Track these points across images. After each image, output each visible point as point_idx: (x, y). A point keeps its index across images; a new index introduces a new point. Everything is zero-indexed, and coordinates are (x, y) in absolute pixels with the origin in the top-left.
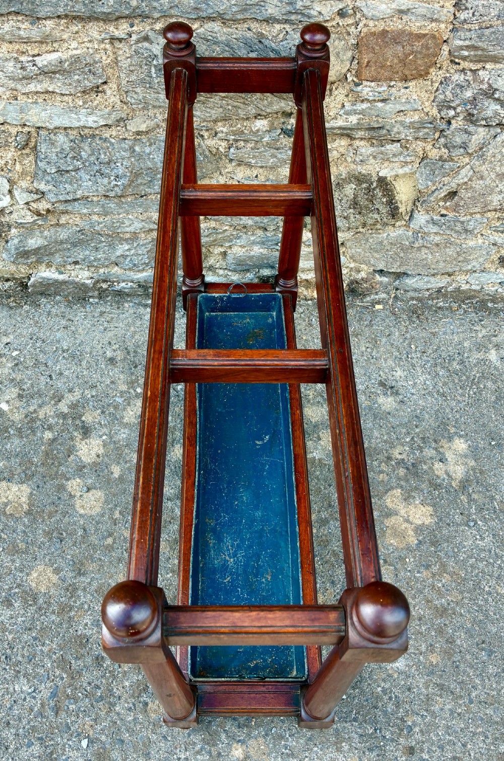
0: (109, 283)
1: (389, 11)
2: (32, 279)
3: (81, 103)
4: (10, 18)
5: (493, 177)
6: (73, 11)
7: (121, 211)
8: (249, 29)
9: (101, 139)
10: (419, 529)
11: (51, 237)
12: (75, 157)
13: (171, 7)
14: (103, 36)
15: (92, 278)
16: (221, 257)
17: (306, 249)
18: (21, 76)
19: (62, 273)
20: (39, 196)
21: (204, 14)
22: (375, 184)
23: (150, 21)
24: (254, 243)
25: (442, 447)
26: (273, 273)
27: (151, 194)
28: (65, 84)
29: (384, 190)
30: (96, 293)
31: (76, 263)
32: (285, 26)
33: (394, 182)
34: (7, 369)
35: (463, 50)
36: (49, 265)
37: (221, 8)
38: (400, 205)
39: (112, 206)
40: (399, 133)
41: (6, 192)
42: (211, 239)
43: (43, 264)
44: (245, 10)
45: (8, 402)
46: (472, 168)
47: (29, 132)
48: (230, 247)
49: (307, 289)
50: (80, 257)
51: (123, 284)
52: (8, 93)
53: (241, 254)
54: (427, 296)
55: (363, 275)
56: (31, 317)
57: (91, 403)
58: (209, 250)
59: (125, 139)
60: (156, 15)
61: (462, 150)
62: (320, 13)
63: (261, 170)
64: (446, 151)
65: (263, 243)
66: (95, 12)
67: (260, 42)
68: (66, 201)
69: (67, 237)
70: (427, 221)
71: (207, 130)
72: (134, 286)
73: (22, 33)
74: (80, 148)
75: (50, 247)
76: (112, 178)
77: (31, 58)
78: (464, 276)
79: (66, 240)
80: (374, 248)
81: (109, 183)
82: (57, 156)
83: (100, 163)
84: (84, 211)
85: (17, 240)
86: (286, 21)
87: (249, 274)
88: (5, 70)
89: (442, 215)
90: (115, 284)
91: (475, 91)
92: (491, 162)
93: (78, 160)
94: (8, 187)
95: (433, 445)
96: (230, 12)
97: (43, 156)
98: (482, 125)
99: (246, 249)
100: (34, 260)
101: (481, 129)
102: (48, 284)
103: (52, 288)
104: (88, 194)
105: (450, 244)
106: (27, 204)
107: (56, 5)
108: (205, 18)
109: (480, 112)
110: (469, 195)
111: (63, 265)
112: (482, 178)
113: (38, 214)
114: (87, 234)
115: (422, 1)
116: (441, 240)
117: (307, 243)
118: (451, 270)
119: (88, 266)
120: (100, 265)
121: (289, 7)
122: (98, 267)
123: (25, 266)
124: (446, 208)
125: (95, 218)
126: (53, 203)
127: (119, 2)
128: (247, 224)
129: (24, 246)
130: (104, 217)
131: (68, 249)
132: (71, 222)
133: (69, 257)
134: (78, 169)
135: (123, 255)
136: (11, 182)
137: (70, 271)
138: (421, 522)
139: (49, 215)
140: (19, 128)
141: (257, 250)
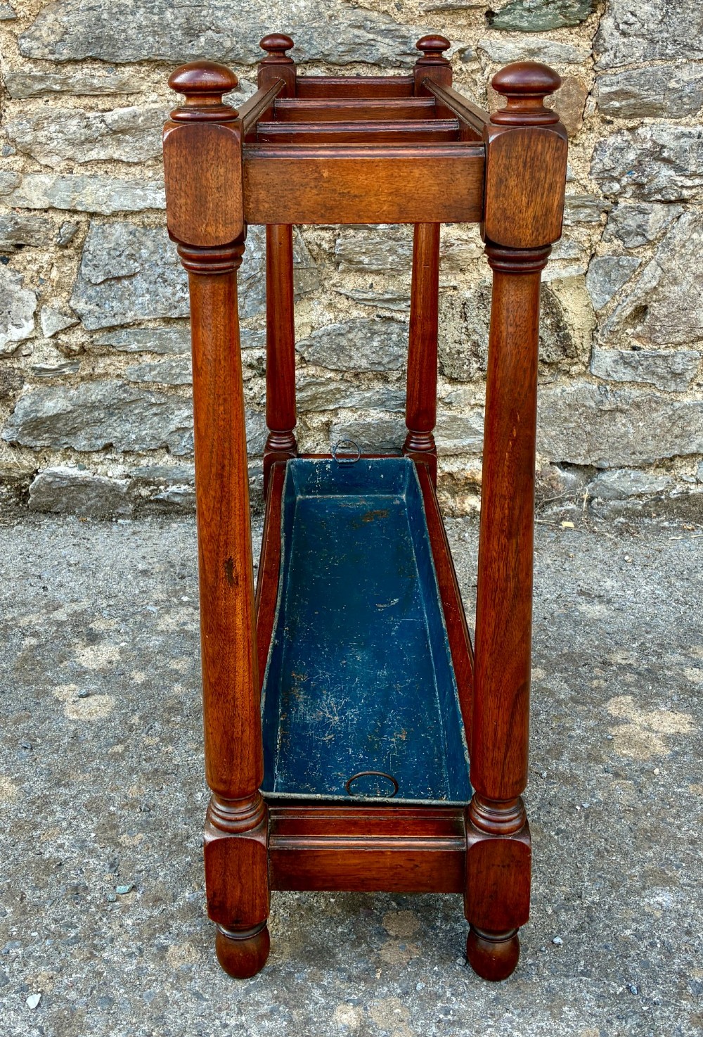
0: (152, 487)
1: (518, 51)
2: (37, 478)
3: (150, 174)
4: (85, 66)
5: (691, 279)
6: (158, 55)
10: (671, 739)
11: (78, 397)
12: (133, 255)
15: (128, 476)
16: (322, 436)
17: (446, 413)
18: (83, 138)
19: (85, 468)
20: (74, 320)
21: (306, 56)
24: (370, 404)
28: (134, 148)
29: (546, 305)
30: (131, 507)
31: (108, 448)
32: (400, 71)
33: (557, 293)
35: (612, 99)
36: (66, 457)
37: (326, 47)
38: (571, 333)
39: (174, 336)
41: (31, 314)
42: (309, 394)
43: (59, 455)
44: (351, 51)
46: (659, 265)
47: (78, 223)
48: (335, 412)
49: (453, 497)
50: (116, 434)
51: (173, 489)
52: (63, 164)
53: (353, 421)
54: (640, 508)
56: (25, 535)
57: (106, 612)
58: (305, 423)
60: (252, 60)
61: (640, 238)
63: (377, 278)
64: (620, 242)
65: (382, 404)
66: (182, 56)
68: (112, 329)
69: (102, 397)
70: (615, 361)
73: (95, 81)
74: (140, 243)
75: (75, 415)
76: (179, 287)
77: (100, 114)
78: (689, 469)
79: (100, 401)
80: (546, 417)
81: (174, 294)
82: (109, 254)
83: (165, 264)
84: (133, 346)
85: (30, 401)
86: (400, 64)
88: (65, 131)
89: (634, 348)
91: (639, 152)
92: (682, 256)
93: (135, 260)
94: (33, 306)
96: (335, 53)
97: (90, 257)
98: (657, 201)
99: (359, 413)
100: (46, 443)
101: (658, 207)
102: (59, 488)
103: (64, 499)
104: (142, 317)
105: (656, 402)
106: (54, 336)
107: (140, 48)
108: (307, 63)
109: (650, 181)
110: (664, 311)
111: (87, 453)
112: (675, 281)
113: (68, 353)
114: (132, 390)
115: (554, 39)
116: (641, 395)
117: (447, 401)
118: (667, 454)
119: (125, 452)
120: (144, 450)
121: (402, 48)
122: (139, 455)
123: (31, 457)
124: (638, 337)
125: (147, 358)
126: (92, 332)
127: (210, 42)
128: (360, 367)
129: (37, 411)
130: (159, 358)
131: (100, 421)
132: (111, 370)
133: (100, 437)
134: (134, 275)
135: (178, 429)
136: (40, 299)
137: (95, 464)
138: (672, 731)
139: (82, 358)
140: (67, 217)
141: (375, 416)
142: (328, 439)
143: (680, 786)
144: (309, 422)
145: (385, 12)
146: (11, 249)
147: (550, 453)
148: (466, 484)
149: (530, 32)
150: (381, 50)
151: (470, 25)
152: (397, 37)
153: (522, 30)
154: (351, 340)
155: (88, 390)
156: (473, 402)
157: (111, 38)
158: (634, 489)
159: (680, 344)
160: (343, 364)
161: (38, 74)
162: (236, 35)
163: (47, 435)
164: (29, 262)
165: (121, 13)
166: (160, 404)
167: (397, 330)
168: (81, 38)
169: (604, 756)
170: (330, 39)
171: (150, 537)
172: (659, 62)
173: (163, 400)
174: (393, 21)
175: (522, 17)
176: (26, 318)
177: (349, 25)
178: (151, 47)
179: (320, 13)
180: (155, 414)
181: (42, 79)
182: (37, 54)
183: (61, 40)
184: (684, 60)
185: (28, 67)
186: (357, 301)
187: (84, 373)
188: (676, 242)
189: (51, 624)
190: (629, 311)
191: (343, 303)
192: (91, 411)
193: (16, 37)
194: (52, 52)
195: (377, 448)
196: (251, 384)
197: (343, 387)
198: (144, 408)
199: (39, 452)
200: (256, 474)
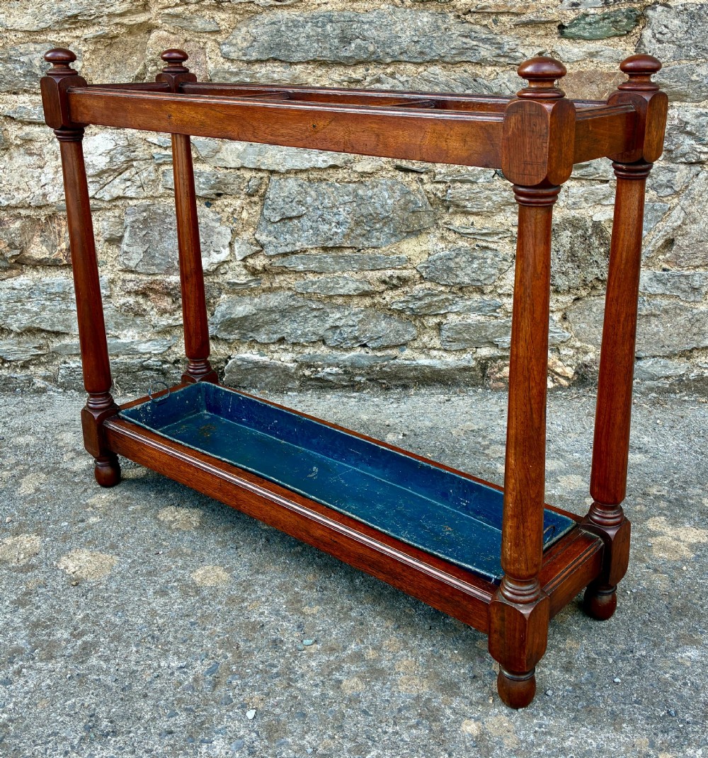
0: (312, 369)
1: (581, 54)
2: (230, 362)
4: (268, 64)
5: (706, 220)
6: (321, 57)
7: (337, 267)
8: (465, 71)
9: (327, 184)
10: (694, 546)
11: (260, 304)
12: (301, 201)
13: (401, 53)
14: (342, 78)
16: (435, 333)
19: (264, 355)
20: (259, 248)
21: (428, 58)
22: (590, 231)
23: (382, 66)
24: (471, 310)
26: (492, 352)
27: (368, 248)
29: (600, 238)
30: (297, 384)
31: (282, 340)
32: (496, 68)
33: (608, 229)
36: (251, 347)
37: (442, 51)
39: (329, 260)
40: (605, 171)
41: (227, 243)
42: (426, 302)
43: (246, 345)
44: (461, 54)
46: (682, 209)
47: (261, 178)
48: (445, 316)
50: (287, 331)
51: (328, 370)
53: (457, 322)
54: (667, 386)
55: (591, 356)
58: (423, 324)
59: (349, 182)
60: (389, 60)
61: (669, 190)
62: (524, 55)
63: (477, 218)
64: (655, 193)
65: (479, 309)
66: (338, 57)
67: (475, 80)
68: (285, 255)
69: (277, 304)
70: (651, 279)
71: (427, 173)
72: (340, 371)
73: (275, 75)
74: (306, 193)
75: (258, 316)
76: (333, 224)
79: (276, 307)
81: (330, 230)
82: (284, 201)
83: (324, 208)
84: (300, 267)
85: (225, 307)
86: (495, 64)
87: (464, 356)
89: (664, 270)
90: (319, 369)
92: (700, 203)
93: (303, 205)
94: (229, 238)
96: (449, 55)
97: (270, 203)
98: (682, 163)
99: (462, 316)
100: (237, 337)
101: (682, 167)
102: (246, 369)
103: (249, 377)
104: (306, 246)
105: (680, 309)
106: (244, 260)
107: (308, 51)
108: (428, 62)
109: (677, 148)
110: (686, 242)
111: (266, 345)
112: (694, 221)
113: (254, 272)
114: (299, 299)
115: (608, 45)
116: (669, 304)
118: (688, 347)
119: (294, 344)
120: (307, 342)
121: (498, 51)
122: (304, 346)
123: (226, 347)
124: (667, 262)
125: (310, 277)
126: (270, 257)
127: (359, 47)
128: (463, 283)
129: (231, 314)
130: (319, 276)
131: (276, 321)
132: (284, 284)
133: (276, 333)
134: (301, 216)
135: (332, 327)
136: (235, 233)
137: (273, 352)
138: (695, 541)
139: (264, 276)
140: (254, 174)
141: (474, 318)
142: (440, 335)
144: (425, 323)
145: (485, 26)
146: (214, 196)
149: (591, 40)
150: (482, 53)
151: (547, 35)
152: (494, 44)
153: (585, 39)
154: (457, 263)
155: (267, 299)
157: (287, 44)
158: (663, 372)
159: (698, 267)
160: (450, 281)
161: (235, 70)
162: (377, 42)
163: (237, 331)
164: (226, 206)
165: (295, 26)
166: (319, 309)
167: (491, 256)
168: (266, 45)
170: (445, 45)
171: (311, 405)
172: (684, 62)
173: (321, 306)
174: (491, 32)
175: (585, 29)
176: (223, 247)
177: (459, 35)
178: (316, 51)
179: (438, 26)
180: (315, 317)
181: (237, 74)
182: (233, 56)
183: (251, 46)
184: (703, 60)
185: (227, 65)
186: (462, 235)
187: (264, 286)
188: (696, 192)
190: (660, 243)
191: (452, 236)
192: (270, 314)
193: (219, 44)
194: (245, 55)
195: (475, 342)
196: (384, 295)
197: (450, 297)
198: (307, 312)
199: (232, 343)
200: (387, 360)
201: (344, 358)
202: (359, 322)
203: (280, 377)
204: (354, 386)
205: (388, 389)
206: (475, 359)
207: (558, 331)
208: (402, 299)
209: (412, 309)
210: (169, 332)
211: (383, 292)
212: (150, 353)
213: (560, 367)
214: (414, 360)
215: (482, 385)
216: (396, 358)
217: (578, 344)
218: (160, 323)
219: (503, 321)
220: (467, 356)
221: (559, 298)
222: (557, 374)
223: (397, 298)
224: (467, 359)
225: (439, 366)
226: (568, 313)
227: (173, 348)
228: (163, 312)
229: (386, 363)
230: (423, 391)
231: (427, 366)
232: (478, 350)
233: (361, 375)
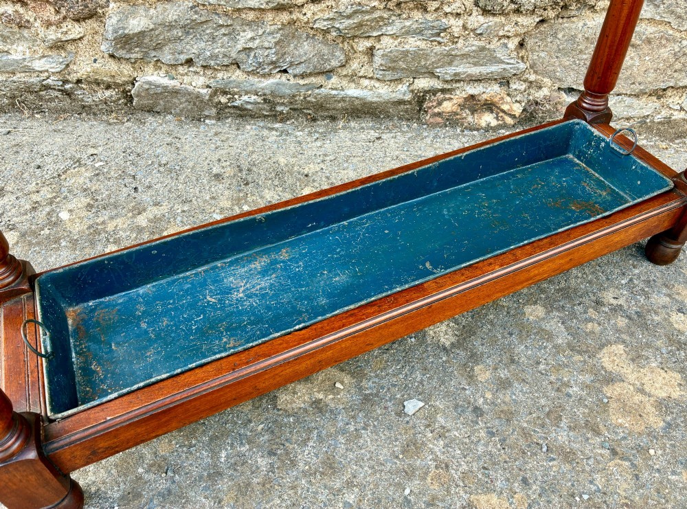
0: (229, 96)
2: (137, 84)
10: (663, 405)
11: (157, 17)
16: (366, 59)
17: (476, 43)
19: (173, 78)
24: (408, 32)
25: (678, 294)
26: (432, 84)
30: (214, 111)
31: (189, 62)
34: (82, 178)
36: (157, 68)
42: (355, 21)
43: (151, 65)
45: (70, 211)
48: (378, 38)
49: (473, 114)
50: (194, 51)
51: (245, 98)
53: (393, 48)
55: (545, 92)
56: (132, 133)
57: (179, 218)
58: (352, 48)
65: (419, 32)
69: (177, 17)
72: (259, 100)
75: (157, 32)
78: (677, 98)
79: (176, 21)
80: (564, 49)
85: (116, 19)
87: (400, 86)
90: (236, 97)
95: (664, 290)
99: (399, 40)
100: (139, 56)
102: (156, 94)
103: (161, 102)
105: (667, 39)
111: (174, 66)
114: (201, 12)
116: (654, 33)
117: (478, 32)
118: (663, 86)
119: (204, 67)
120: (218, 65)
122: (216, 70)
123: (129, 67)
129: (124, 28)
131: (179, 39)
133: (181, 53)
135: (245, 49)
137: (181, 75)
138: (664, 395)
141: (413, 43)
142: (372, 61)
143: (674, 473)
144: (355, 47)
147: (560, 80)
148: (485, 104)
155: (165, 10)
156: (501, 33)
158: (625, 113)
163: (137, 49)
166: (227, 26)
169: (601, 426)
171: (228, 139)
173: (229, 22)
180: (224, 35)
189: (132, 230)
192: (170, 30)
195: (412, 72)
196: (304, 10)
197: (385, 16)
198: (214, 29)
199: (135, 63)
200: (311, 89)
201: (262, 85)
202: (276, 43)
203: (195, 104)
204: (276, 117)
205: (314, 120)
206: (412, 91)
207: (512, 61)
208: (327, 16)
209: (338, 29)
210: (62, 47)
211: (303, 6)
212: (47, 71)
213: (507, 103)
214: (343, 90)
215: (419, 119)
216: (322, 86)
217: (532, 77)
218: (49, 37)
219: (447, 48)
220: (402, 88)
221: (519, 20)
222: (503, 111)
223: (320, 15)
224: (401, 91)
225: (370, 99)
226: (527, 39)
227: (71, 66)
228: (48, 24)
229: (310, 92)
230: (352, 124)
231: (357, 98)
232: (416, 80)
233: (283, 104)
